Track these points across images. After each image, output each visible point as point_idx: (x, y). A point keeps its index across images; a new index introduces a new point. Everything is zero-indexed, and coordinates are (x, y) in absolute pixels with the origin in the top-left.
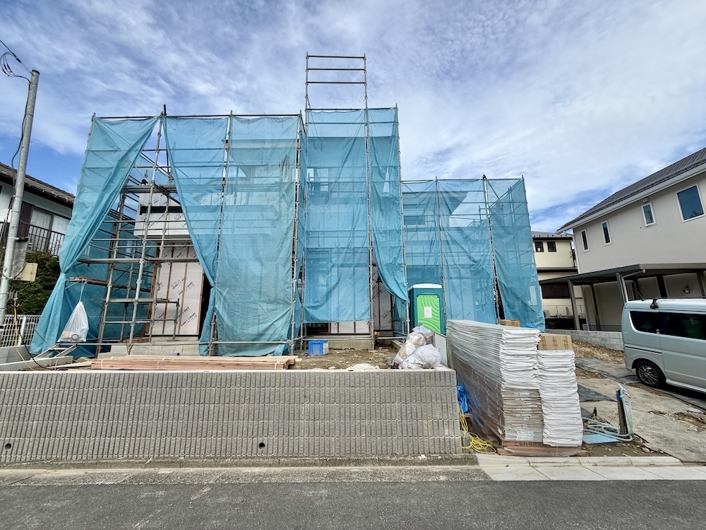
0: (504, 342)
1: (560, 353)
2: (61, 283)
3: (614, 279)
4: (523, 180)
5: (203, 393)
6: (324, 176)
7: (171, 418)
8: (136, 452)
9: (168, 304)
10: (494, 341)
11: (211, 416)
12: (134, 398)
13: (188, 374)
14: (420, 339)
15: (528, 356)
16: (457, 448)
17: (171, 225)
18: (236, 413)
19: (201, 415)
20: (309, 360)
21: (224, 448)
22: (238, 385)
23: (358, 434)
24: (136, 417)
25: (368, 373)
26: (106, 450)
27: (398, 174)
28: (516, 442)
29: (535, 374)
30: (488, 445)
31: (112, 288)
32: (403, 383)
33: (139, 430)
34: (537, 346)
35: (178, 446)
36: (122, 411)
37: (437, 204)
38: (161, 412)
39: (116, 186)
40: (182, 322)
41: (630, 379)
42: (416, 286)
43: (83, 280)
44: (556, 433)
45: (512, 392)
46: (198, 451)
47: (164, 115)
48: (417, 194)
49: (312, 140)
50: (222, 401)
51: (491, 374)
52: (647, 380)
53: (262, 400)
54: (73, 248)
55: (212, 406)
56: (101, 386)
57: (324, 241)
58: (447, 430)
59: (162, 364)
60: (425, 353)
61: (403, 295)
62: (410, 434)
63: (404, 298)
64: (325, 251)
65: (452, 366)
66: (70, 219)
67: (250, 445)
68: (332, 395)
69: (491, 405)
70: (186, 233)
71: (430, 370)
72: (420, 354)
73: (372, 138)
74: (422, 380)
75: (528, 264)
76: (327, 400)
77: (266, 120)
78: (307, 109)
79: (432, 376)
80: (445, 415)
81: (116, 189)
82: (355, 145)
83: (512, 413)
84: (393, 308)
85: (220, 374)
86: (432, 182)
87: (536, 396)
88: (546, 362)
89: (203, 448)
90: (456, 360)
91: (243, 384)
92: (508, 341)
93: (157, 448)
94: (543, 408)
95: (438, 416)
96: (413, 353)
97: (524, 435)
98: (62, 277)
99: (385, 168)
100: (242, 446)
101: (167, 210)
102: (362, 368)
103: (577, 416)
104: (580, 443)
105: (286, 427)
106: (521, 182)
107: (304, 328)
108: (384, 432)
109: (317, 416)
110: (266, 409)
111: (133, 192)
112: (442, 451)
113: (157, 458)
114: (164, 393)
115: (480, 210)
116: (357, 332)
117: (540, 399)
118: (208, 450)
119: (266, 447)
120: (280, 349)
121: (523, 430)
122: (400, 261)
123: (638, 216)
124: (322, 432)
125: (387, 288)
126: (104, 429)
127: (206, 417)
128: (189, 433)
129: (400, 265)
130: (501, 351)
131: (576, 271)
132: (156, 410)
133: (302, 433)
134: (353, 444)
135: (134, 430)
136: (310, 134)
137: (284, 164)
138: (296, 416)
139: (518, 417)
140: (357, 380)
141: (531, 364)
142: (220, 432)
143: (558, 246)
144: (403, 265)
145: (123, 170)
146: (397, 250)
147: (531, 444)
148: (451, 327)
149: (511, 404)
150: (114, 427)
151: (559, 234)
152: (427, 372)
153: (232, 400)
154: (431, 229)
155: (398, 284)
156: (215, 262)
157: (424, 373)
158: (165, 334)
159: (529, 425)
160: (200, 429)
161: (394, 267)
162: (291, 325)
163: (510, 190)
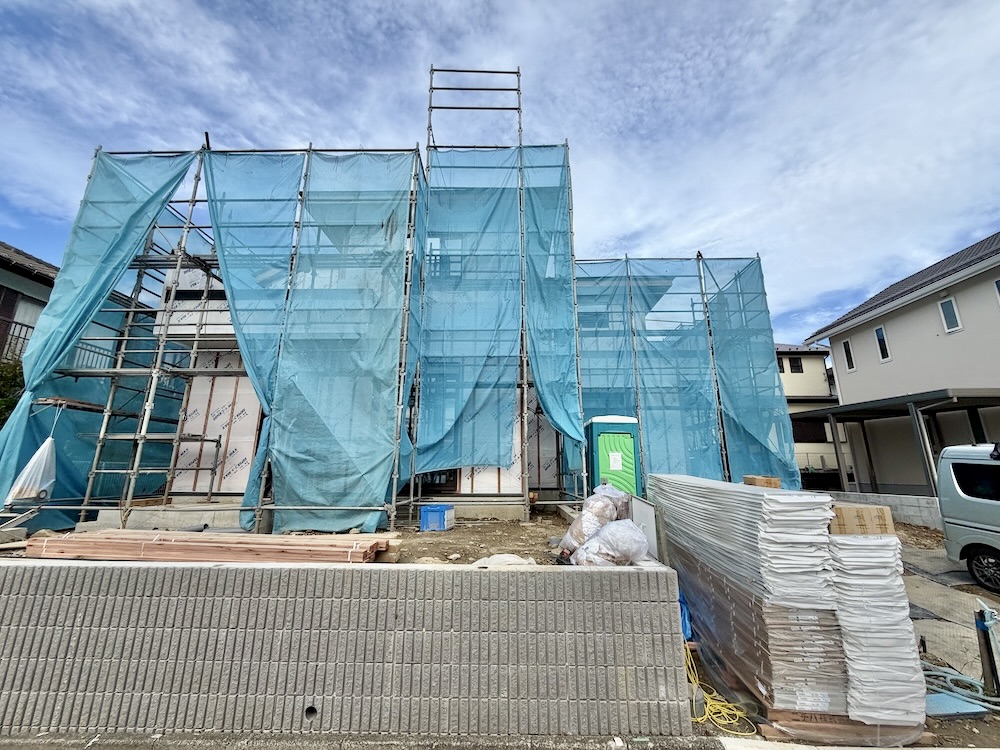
0: (767, 518)
1: (873, 540)
2: (23, 406)
3: (906, 412)
4: (759, 260)
5: (208, 606)
6: (455, 247)
7: (145, 654)
8: (74, 722)
9: (206, 444)
10: (743, 515)
11: (220, 652)
12: (80, 615)
13: (183, 570)
14: (607, 506)
15: (811, 544)
16: (684, 725)
17: (211, 317)
18: (267, 647)
19: (201, 651)
20: (418, 540)
21: (239, 715)
22: (274, 592)
23: (494, 691)
24: (81, 651)
25: (513, 574)
26: (18, 717)
27: (568, 244)
28: (795, 713)
29: (826, 581)
30: (739, 713)
31: (110, 417)
32: (579, 593)
33: (84, 678)
34: (829, 527)
35: (153, 709)
36: (56, 641)
37: (628, 296)
38: (128, 643)
39: (123, 254)
40: (225, 473)
41: (956, 576)
42: (596, 420)
43: (60, 402)
44: (873, 697)
45: (785, 614)
46: (190, 721)
47: (207, 148)
48: (597, 280)
49: (437, 193)
50: (242, 624)
51: (741, 578)
52: (989, 580)
53: (316, 623)
54: (49, 349)
55: (223, 633)
56: (23, 591)
57: (452, 347)
58: (662, 688)
59: (150, 548)
60: (618, 536)
61: (576, 432)
62: (593, 695)
63: (579, 439)
64: (453, 362)
65: (667, 559)
66: (44, 304)
67: (289, 710)
68: (447, 614)
69: (739, 634)
70: (230, 330)
71: (631, 569)
72: (610, 538)
73: (528, 189)
74: (614, 588)
75: (771, 388)
76: (437, 624)
77: (363, 157)
78: (429, 146)
79: (634, 580)
80: (659, 657)
81: (123, 260)
82: (502, 201)
83: (788, 656)
84: (560, 454)
85: (244, 571)
86: (619, 262)
87: (830, 624)
88: (848, 558)
89: (200, 715)
90: (672, 548)
91: (283, 591)
92: (774, 517)
93: (114, 714)
94: (846, 646)
95: (645, 658)
96: (597, 534)
97: (811, 700)
98: (26, 398)
99: (550, 234)
100: (274, 711)
101: (205, 294)
102: (502, 562)
103: (912, 664)
104: (921, 719)
105: (359, 676)
106: (756, 263)
107: (416, 485)
108: (543, 690)
109: (417, 655)
110: (324, 640)
111: (154, 267)
112: (654, 730)
113: (111, 736)
114: (136, 606)
115: (693, 305)
116: (502, 492)
117: (838, 629)
118: (209, 719)
119: (318, 716)
120: (371, 520)
121: (807, 688)
122: (573, 378)
123: (935, 316)
124: (425, 688)
125: (551, 421)
126: (19, 675)
127: (210, 654)
128: (176, 684)
129: (572, 385)
130: (762, 534)
131: (837, 401)
132: (120, 639)
133: (387, 690)
134: (484, 713)
135: (75, 677)
136: (433, 183)
137: (389, 226)
138: (378, 654)
139: (798, 664)
140: (494, 586)
141: (818, 561)
142: (234, 683)
143: (806, 364)
144: (577, 385)
145: (136, 230)
146: (567, 360)
147: (824, 717)
148: (656, 486)
149: (783, 637)
150: (39, 671)
151: (808, 345)
152: (624, 573)
153: (261, 621)
154: (618, 334)
155: (568, 415)
156: (273, 376)
157: (620, 574)
158: (197, 491)
159: (822, 680)
160: (197, 677)
161: (562, 388)
162: (391, 479)
163: (738, 276)
